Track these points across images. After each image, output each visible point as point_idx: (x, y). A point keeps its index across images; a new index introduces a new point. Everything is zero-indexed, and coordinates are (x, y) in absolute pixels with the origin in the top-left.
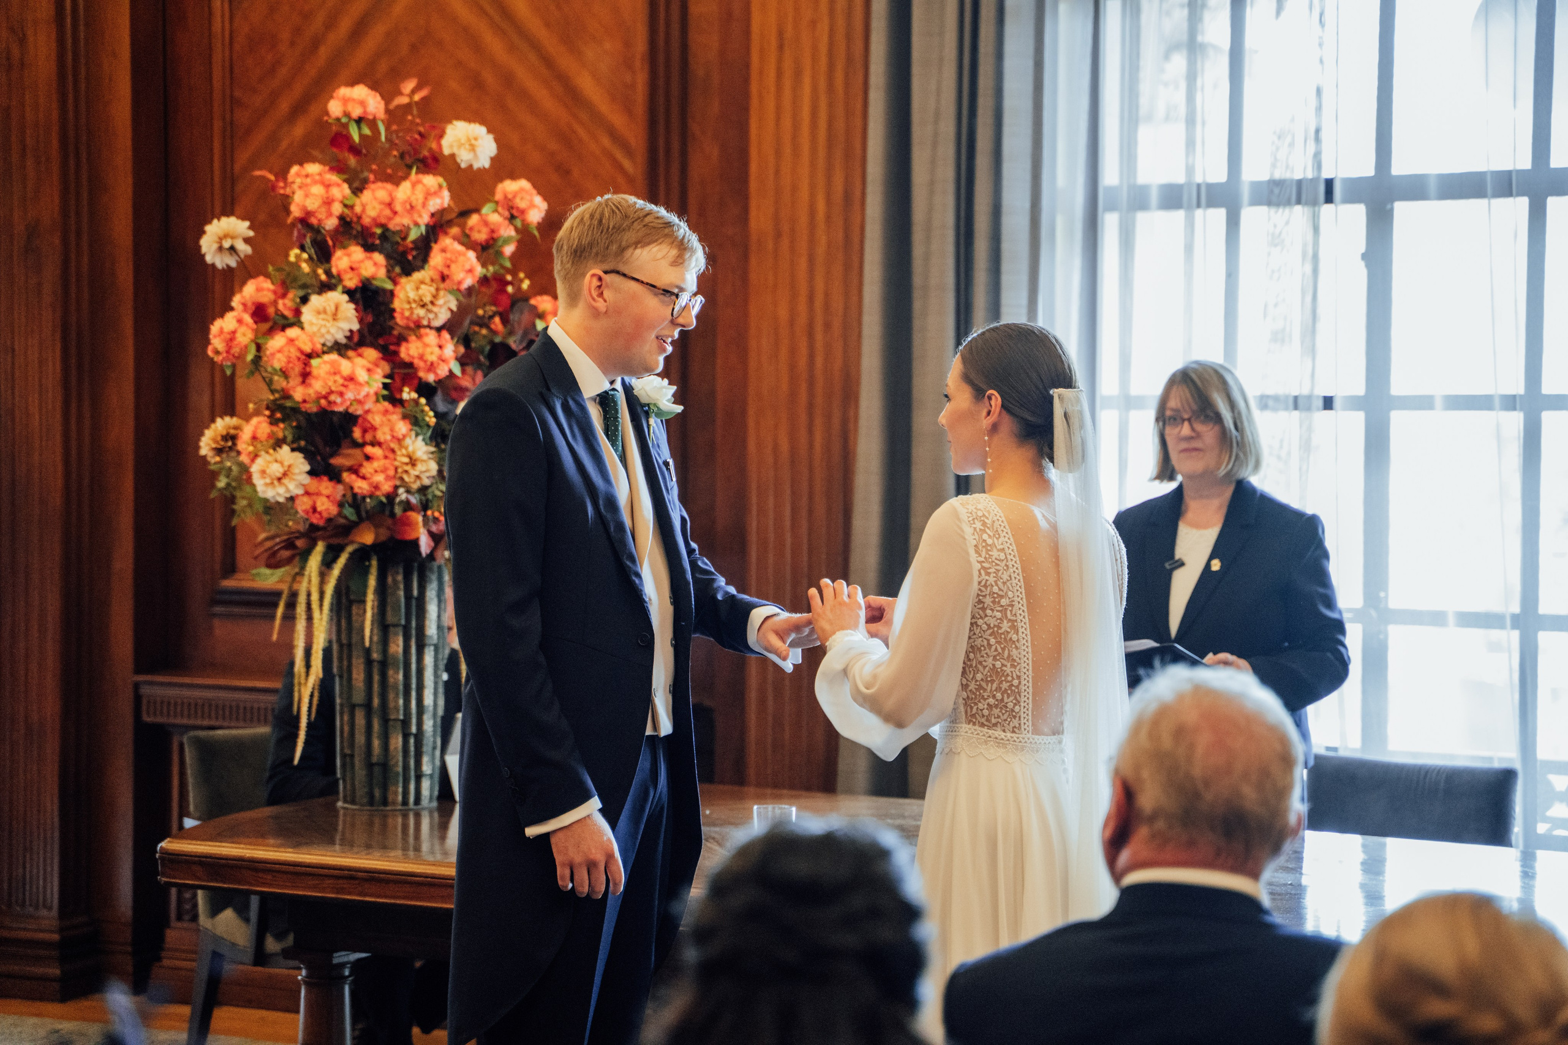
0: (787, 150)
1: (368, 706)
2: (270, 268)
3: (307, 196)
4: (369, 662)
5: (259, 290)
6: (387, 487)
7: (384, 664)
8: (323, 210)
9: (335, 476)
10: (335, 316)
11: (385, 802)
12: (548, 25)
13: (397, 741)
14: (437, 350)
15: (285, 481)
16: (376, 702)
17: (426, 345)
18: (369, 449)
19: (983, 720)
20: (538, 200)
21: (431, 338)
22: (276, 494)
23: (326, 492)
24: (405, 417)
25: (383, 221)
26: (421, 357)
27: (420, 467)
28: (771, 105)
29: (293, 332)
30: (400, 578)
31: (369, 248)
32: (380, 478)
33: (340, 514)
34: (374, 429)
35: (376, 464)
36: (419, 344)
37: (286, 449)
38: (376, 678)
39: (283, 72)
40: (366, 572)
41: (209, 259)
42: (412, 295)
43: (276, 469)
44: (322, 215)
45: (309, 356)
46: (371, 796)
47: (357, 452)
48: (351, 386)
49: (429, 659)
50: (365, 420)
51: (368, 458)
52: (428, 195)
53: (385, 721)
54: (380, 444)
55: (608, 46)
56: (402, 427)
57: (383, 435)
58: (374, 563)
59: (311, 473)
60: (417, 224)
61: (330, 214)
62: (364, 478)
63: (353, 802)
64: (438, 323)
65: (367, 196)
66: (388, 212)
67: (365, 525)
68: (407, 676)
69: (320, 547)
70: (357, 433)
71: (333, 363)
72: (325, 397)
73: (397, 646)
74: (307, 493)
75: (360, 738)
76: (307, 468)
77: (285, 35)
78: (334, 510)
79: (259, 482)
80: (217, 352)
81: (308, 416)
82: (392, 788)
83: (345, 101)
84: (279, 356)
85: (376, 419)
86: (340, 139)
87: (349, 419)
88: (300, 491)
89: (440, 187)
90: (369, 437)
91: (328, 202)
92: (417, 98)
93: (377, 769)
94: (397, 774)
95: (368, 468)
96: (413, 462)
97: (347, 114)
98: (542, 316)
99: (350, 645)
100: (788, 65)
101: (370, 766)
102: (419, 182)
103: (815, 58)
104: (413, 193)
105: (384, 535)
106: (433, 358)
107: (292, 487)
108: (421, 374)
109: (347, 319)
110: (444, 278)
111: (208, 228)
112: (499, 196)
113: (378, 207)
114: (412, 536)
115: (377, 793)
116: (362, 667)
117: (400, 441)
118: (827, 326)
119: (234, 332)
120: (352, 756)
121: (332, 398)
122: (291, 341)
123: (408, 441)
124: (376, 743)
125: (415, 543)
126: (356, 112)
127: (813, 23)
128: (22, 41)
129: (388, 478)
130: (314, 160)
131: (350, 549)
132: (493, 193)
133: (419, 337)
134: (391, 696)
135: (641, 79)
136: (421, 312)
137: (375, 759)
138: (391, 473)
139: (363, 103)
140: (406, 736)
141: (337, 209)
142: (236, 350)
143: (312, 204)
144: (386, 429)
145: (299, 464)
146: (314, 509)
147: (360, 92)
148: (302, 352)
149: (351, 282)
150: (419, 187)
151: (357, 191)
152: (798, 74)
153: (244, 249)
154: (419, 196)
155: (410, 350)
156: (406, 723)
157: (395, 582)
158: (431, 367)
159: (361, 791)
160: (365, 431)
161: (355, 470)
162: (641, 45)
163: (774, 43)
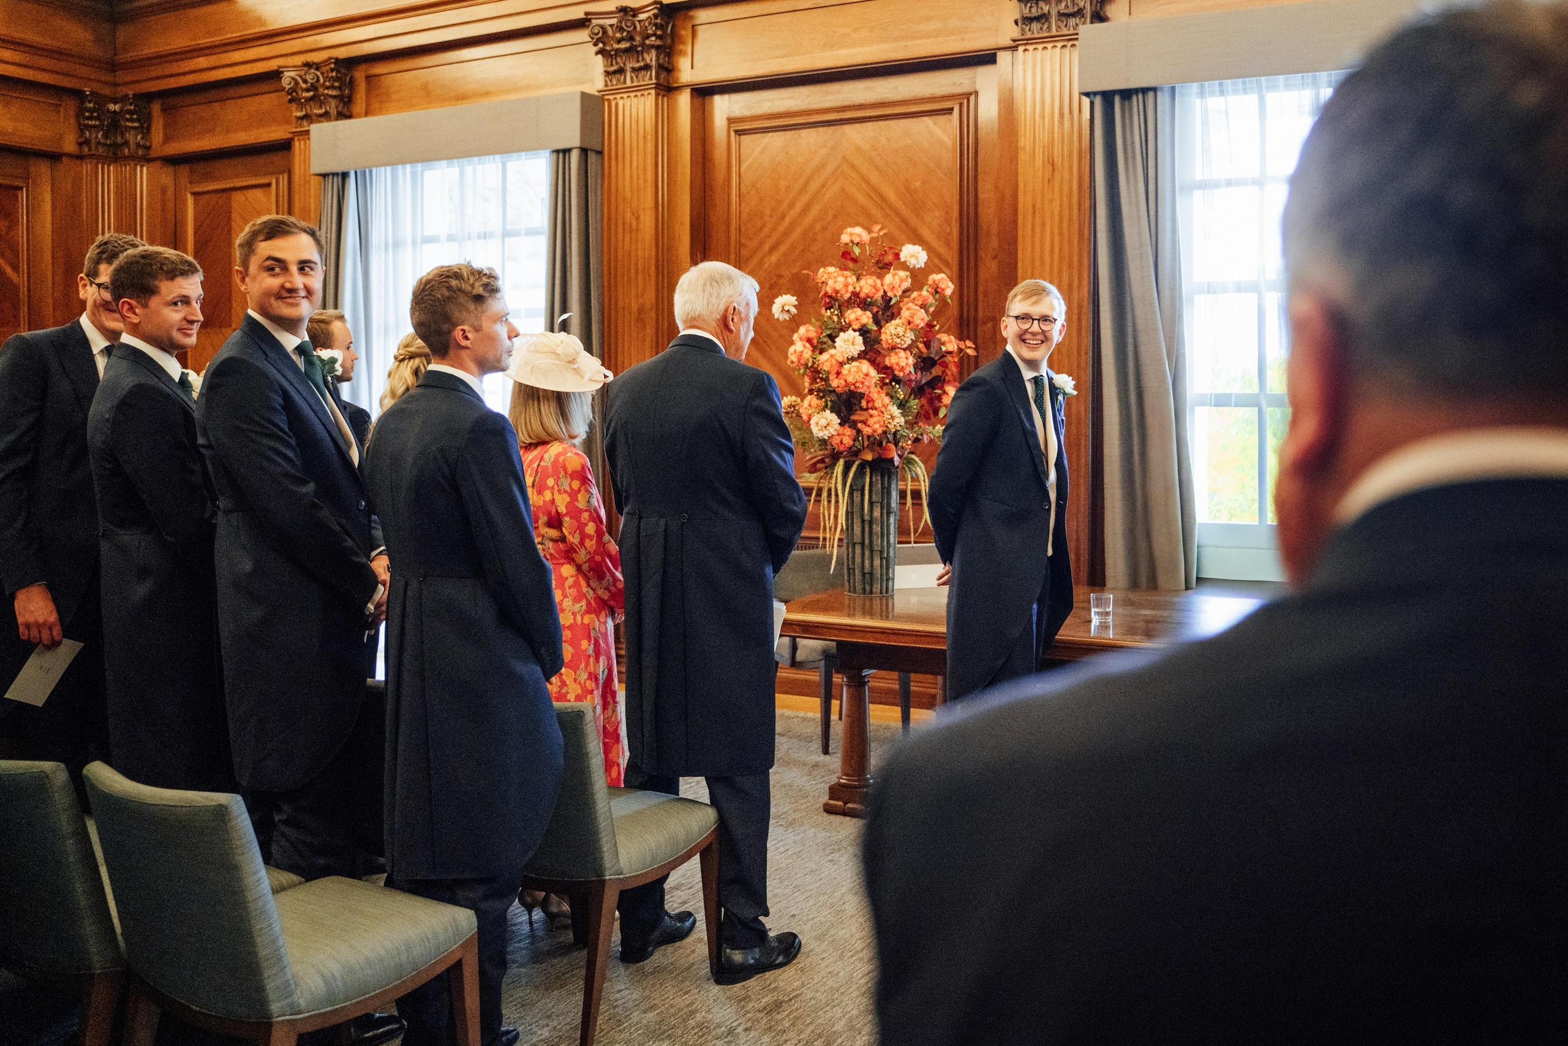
0: (1038, 264)
1: (863, 544)
2: (813, 320)
3: (835, 282)
4: (863, 521)
5: (808, 331)
6: (880, 431)
7: (871, 522)
8: (844, 289)
9: (853, 425)
10: (853, 343)
11: (871, 592)
12: (904, 204)
13: (877, 562)
14: (905, 360)
15: (829, 428)
16: (867, 541)
17: (899, 358)
18: (871, 411)
20: (950, 284)
21: (902, 354)
22: (825, 434)
23: (848, 434)
24: (887, 394)
25: (871, 295)
26: (897, 364)
27: (897, 420)
28: (1029, 240)
29: (832, 351)
30: (879, 478)
31: (864, 309)
32: (877, 426)
33: (854, 445)
34: (874, 401)
35: (875, 419)
36: (896, 357)
37: (828, 412)
38: (867, 529)
39: (766, 230)
40: (864, 474)
41: (776, 316)
42: (893, 332)
43: (823, 422)
44: (843, 292)
45: (841, 364)
46: (864, 589)
47: (865, 414)
48: (868, 378)
49: (892, 520)
50: (868, 396)
51: (871, 416)
52: (902, 280)
53: (872, 551)
54: (876, 409)
55: (937, 214)
56: (887, 400)
57: (878, 404)
58: (868, 470)
59: (840, 424)
60: (895, 296)
61: (847, 291)
62: (869, 426)
63: (855, 592)
64: (905, 346)
65: (862, 282)
66: (874, 291)
67: (867, 450)
68: (882, 528)
69: (841, 462)
70: (864, 404)
71: (858, 367)
72: (854, 384)
73: (877, 513)
74: (838, 434)
75: (858, 560)
76: (839, 421)
77: (768, 211)
78: (851, 442)
79: (815, 430)
80: (792, 362)
81: (839, 396)
82: (875, 585)
83: (851, 234)
84: (826, 363)
85: (875, 396)
86: (846, 255)
87: (862, 396)
88: (835, 433)
89: (907, 277)
90: (870, 405)
91: (846, 285)
92: (881, 234)
93: (867, 576)
94: (877, 578)
95: (871, 421)
96: (893, 418)
97: (852, 241)
98: (944, 344)
99: (852, 513)
100: (1038, 221)
101: (864, 574)
102: (896, 274)
103: (1052, 218)
104: (894, 279)
105: (876, 455)
106: (903, 364)
107: (832, 431)
108: (896, 373)
109: (859, 344)
110: (909, 323)
111: (776, 301)
112: (930, 282)
113: (869, 288)
114: (891, 457)
115: (868, 588)
116: (859, 524)
117: (885, 406)
119: (802, 352)
120: (854, 569)
121: (857, 385)
122: (832, 356)
123: (890, 407)
124: (867, 562)
125: (892, 460)
126: (857, 240)
127: (1051, 201)
128: (638, 218)
129: (881, 426)
130: (832, 265)
131: (857, 463)
132: (927, 281)
133: (896, 353)
134: (875, 538)
135: (955, 230)
136: (898, 341)
137: (866, 571)
138: (882, 423)
139: (860, 236)
140: (881, 559)
141: (851, 289)
142: (803, 361)
143: (838, 286)
144: (880, 401)
145: (834, 419)
146: (842, 442)
147: (858, 230)
148: (837, 361)
149: (856, 326)
150: (897, 277)
151: (858, 279)
152: (1043, 224)
153: (794, 311)
154: (897, 281)
155: (891, 360)
156: (881, 552)
157: (877, 480)
158: (902, 369)
159: (859, 587)
160: (868, 402)
161: (864, 422)
162: (955, 213)
163: (1030, 210)
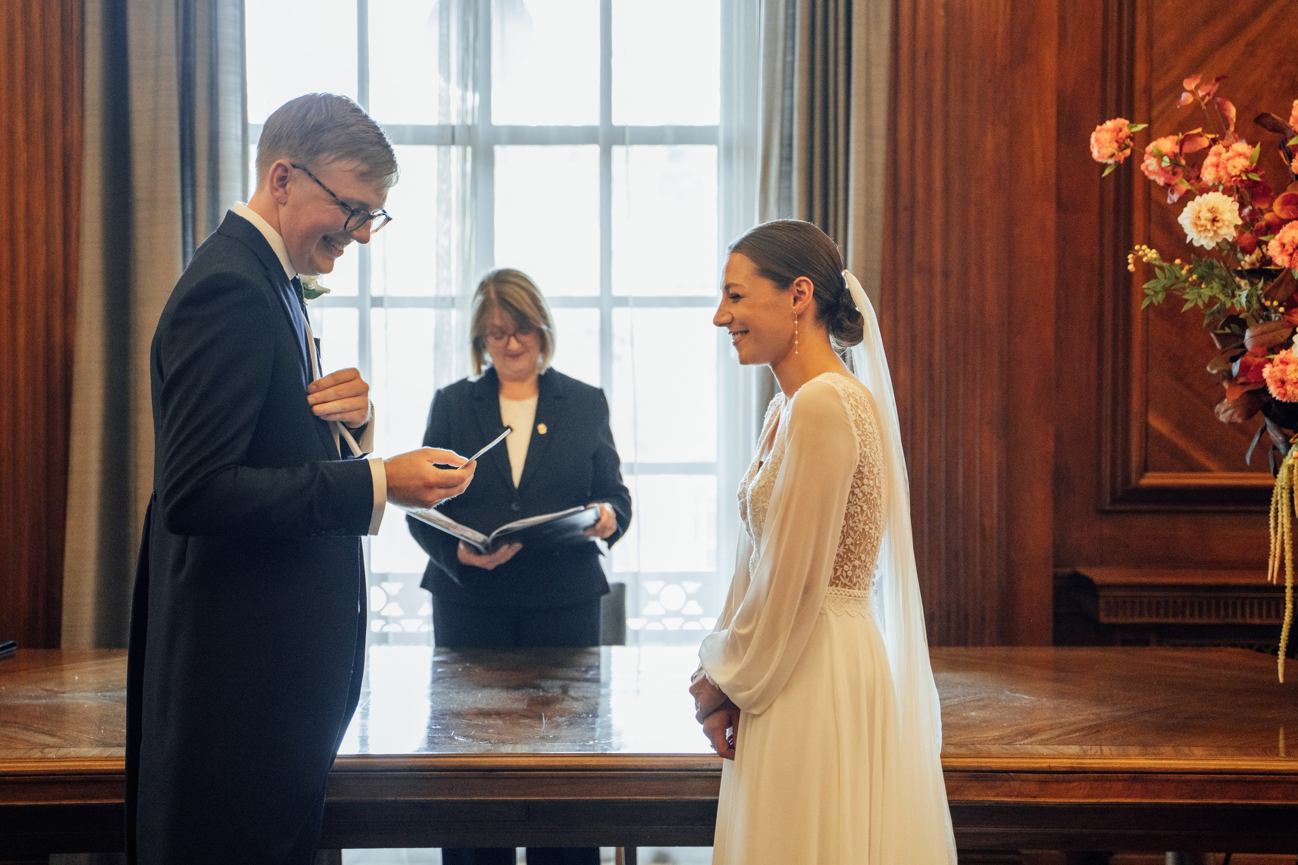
19: (846, 581)
118: (29, 233)
